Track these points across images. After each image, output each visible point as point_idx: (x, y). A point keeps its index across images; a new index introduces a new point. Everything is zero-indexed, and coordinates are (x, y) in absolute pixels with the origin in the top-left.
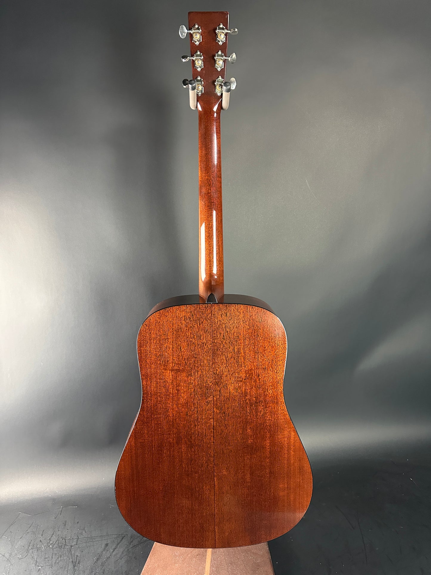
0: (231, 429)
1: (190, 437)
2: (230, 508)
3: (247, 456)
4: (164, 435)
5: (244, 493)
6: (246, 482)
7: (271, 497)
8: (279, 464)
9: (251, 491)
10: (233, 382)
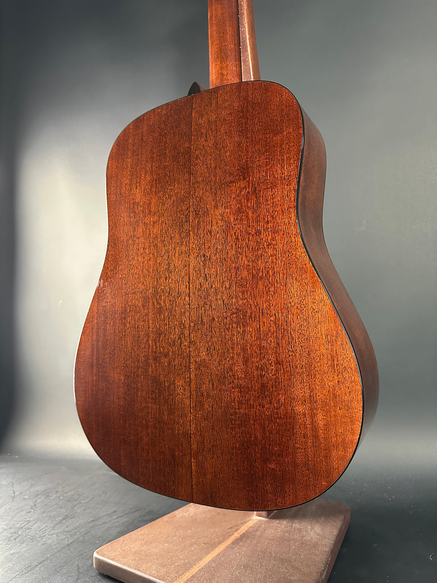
0: (213, 281)
1: (159, 297)
2: (213, 426)
3: (237, 328)
5: (234, 399)
7: (281, 414)
8: (291, 347)
9: (245, 397)
10: (217, 205)
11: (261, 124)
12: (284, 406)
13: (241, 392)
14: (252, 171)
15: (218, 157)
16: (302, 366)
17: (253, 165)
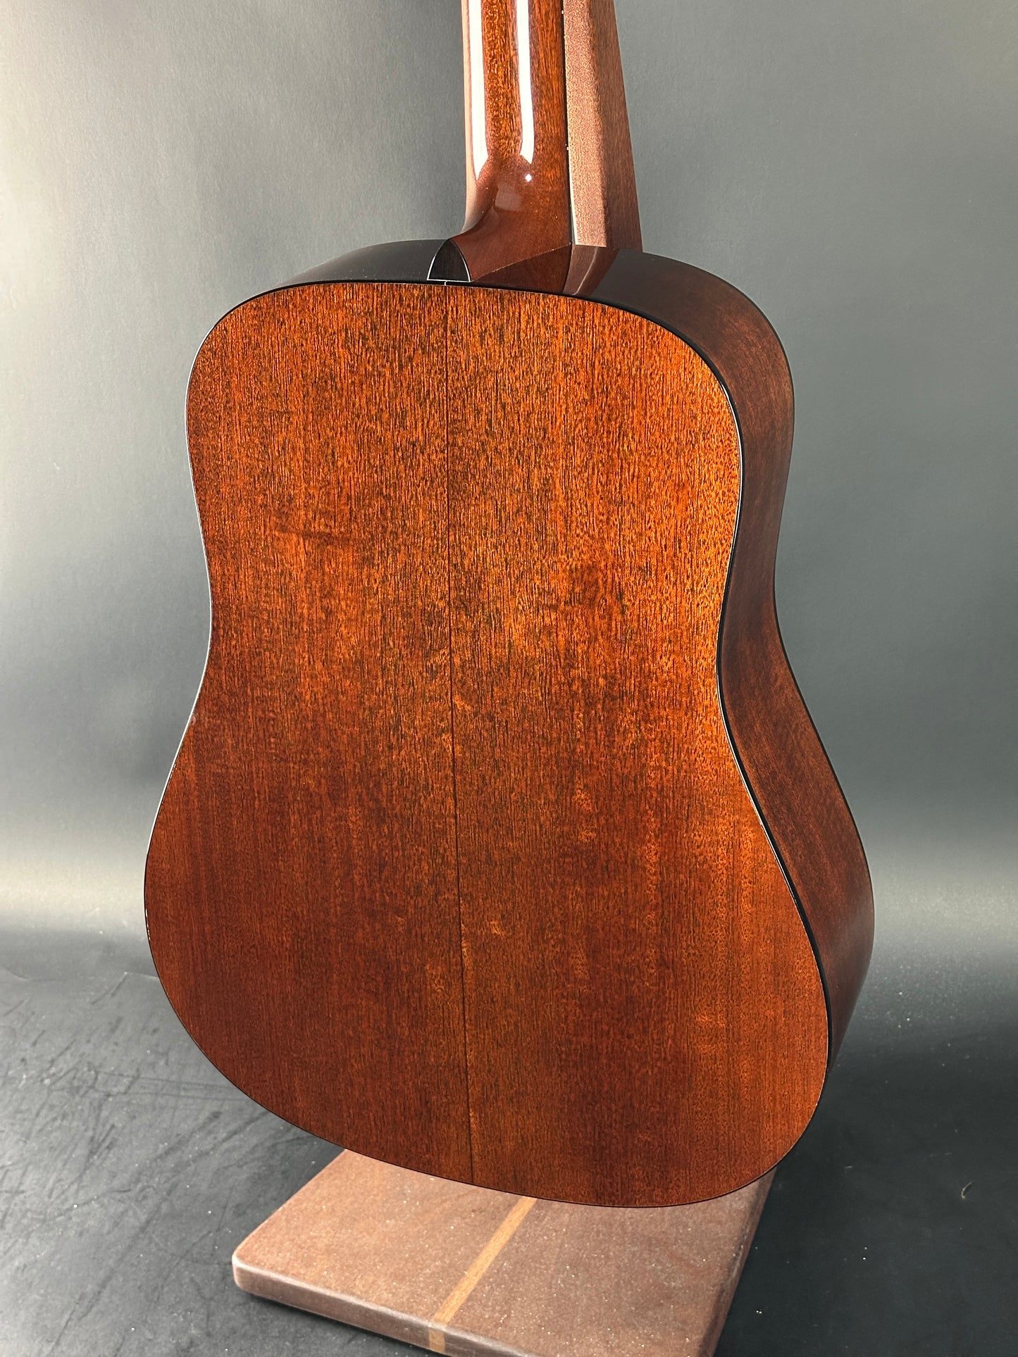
2: (518, 1058)
3: (574, 884)
4: (286, 761)
5: (566, 1017)
6: (572, 979)
7: (665, 1054)
8: (694, 939)
9: (591, 1016)
10: (523, 607)
11: (636, 439)
12: (673, 1040)
13: (581, 1006)
14: (613, 549)
15: (524, 487)
16: (715, 976)
17: (615, 535)
